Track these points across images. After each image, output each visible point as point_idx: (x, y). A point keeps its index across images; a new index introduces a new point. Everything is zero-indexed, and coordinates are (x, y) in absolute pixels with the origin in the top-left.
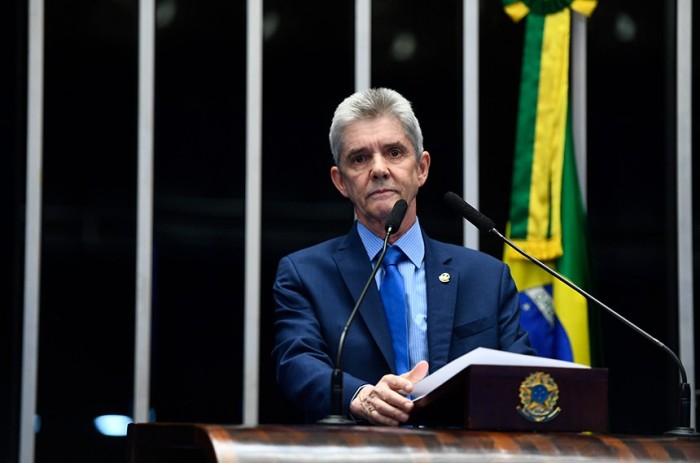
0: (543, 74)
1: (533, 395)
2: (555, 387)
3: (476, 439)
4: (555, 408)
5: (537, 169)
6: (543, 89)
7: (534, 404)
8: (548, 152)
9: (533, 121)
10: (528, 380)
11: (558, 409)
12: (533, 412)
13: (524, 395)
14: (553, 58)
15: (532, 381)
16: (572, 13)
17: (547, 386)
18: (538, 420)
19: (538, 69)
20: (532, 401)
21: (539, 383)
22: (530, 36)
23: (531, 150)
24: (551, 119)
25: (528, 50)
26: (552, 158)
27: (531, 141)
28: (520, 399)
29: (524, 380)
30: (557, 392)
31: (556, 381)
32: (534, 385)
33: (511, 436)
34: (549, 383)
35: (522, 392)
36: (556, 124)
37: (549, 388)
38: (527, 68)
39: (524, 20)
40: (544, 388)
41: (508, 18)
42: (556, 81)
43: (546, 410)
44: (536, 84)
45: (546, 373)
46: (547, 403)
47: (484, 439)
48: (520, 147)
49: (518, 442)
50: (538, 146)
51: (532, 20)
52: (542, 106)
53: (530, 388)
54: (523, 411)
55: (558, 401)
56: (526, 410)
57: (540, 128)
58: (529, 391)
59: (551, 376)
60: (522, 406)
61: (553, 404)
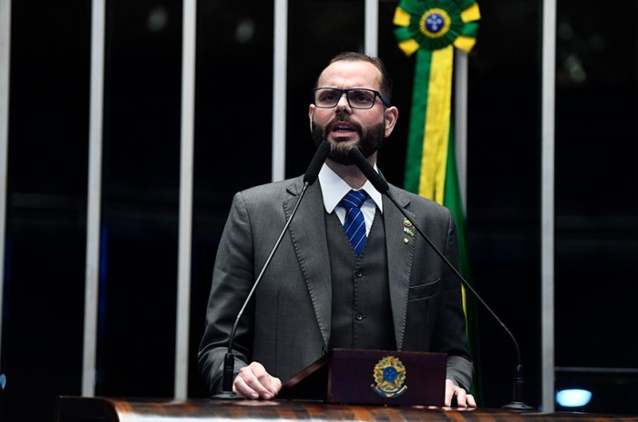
0: (430, 100)
1: (384, 375)
2: (403, 369)
3: (340, 412)
4: (402, 386)
5: (423, 179)
6: (430, 113)
7: (385, 383)
8: (433, 166)
9: (421, 139)
10: (381, 363)
11: (405, 387)
12: (384, 389)
13: (377, 375)
14: (439, 87)
15: (384, 363)
16: (455, 50)
17: (396, 367)
18: (388, 396)
19: (426, 95)
20: (384, 380)
21: (390, 365)
22: (420, 68)
23: (420, 164)
24: (436, 138)
25: (418, 80)
26: (436, 171)
27: (419, 156)
28: (374, 378)
29: (378, 363)
30: (405, 373)
31: (403, 364)
32: (385, 367)
33: (368, 409)
34: (398, 365)
35: (376, 373)
36: (440, 143)
37: (398, 369)
38: (416, 95)
39: (415, 55)
40: (394, 370)
41: (402, 53)
42: (440, 106)
43: (396, 387)
44: (424, 108)
45: (395, 357)
46: (396, 382)
47: (347, 412)
48: (410, 161)
49: (374, 414)
50: (425, 160)
51: (422, 54)
52: (429, 127)
53: (382, 369)
54: (377, 388)
55: (405, 380)
56: (379, 388)
57: (427, 145)
58: (382, 372)
59: (400, 360)
60: (376, 384)
61: (401, 383)
